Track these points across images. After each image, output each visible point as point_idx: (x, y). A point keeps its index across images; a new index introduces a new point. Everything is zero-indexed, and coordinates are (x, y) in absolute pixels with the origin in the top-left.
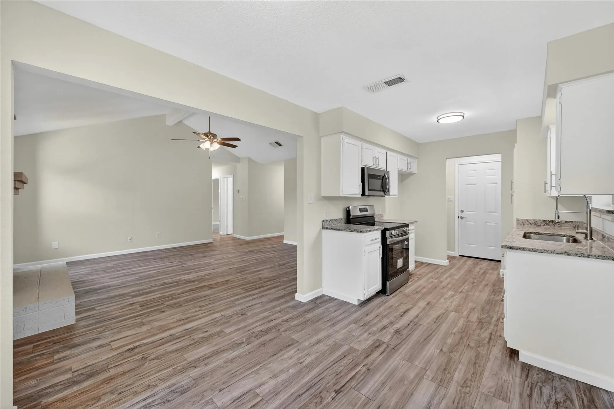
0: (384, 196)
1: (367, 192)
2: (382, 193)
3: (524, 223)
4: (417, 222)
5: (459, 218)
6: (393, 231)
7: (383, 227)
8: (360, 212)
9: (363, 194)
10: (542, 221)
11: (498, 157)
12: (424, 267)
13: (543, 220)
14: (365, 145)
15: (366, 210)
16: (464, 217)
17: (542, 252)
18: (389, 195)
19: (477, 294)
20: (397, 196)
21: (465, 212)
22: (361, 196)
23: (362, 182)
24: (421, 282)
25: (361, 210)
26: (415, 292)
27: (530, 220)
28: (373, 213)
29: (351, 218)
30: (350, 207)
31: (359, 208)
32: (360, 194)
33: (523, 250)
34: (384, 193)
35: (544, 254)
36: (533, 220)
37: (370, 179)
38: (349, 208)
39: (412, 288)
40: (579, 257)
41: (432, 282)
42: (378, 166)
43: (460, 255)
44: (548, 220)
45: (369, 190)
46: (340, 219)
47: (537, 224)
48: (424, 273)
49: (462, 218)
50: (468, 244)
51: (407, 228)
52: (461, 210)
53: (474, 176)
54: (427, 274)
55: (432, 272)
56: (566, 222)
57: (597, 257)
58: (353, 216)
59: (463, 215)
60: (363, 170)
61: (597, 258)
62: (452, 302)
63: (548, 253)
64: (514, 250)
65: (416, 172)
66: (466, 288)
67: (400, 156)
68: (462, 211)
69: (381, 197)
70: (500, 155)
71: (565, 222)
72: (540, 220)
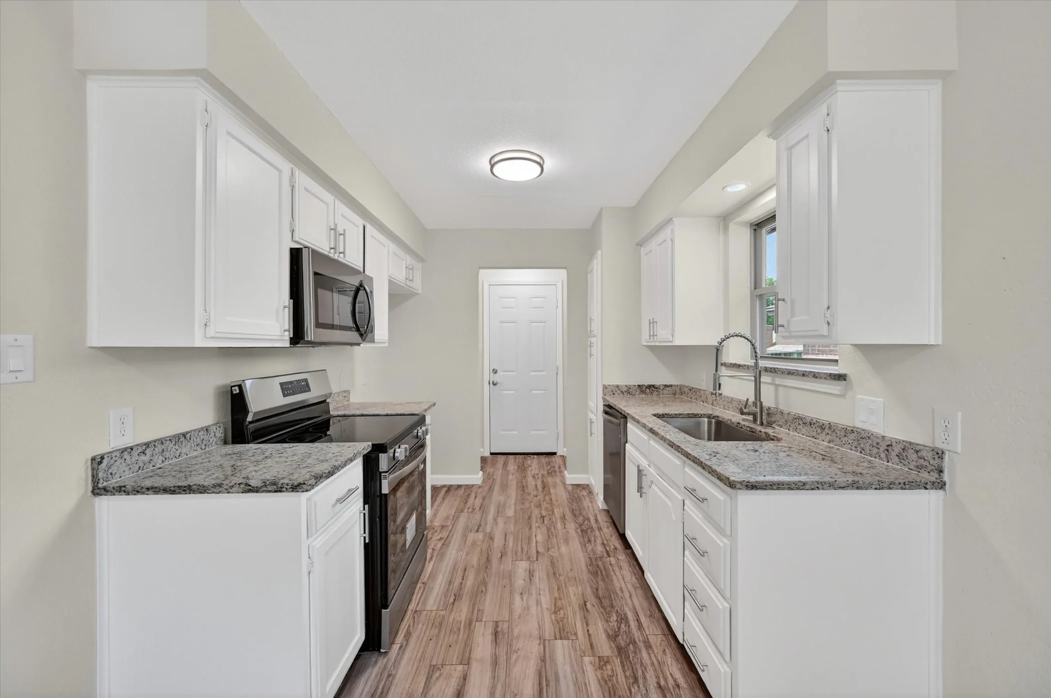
0: (359, 344)
1: (311, 332)
2: (354, 336)
3: (614, 392)
4: (434, 404)
5: (489, 384)
6: (398, 450)
7: (370, 443)
8: (285, 395)
9: (298, 336)
10: (637, 387)
11: (560, 276)
12: (444, 499)
13: (638, 385)
14: (303, 180)
15: (304, 386)
16: (498, 382)
17: (812, 489)
18: (373, 341)
19: (563, 549)
20: (386, 345)
21: (500, 373)
22: (288, 345)
23: (291, 298)
24: (452, 553)
25: (287, 389)
26: (452, 600)
27: (621, 386)
28: (326, 392)
29: (250, 423)
30: (248, 383)
31: (282, 384)
32: (288, 338)
33: (778, 489)
34: (361, 335)
35: (817, 491)
36: (626, 386)
37: (320, 291)
38: (240, 386)
39: (439, 585)
40: (876, 489)
41: (474, 544)
42: (342, 255)
43: (491, 454)
44: (644, 385)
45: (319, 325)
46: (200, 430)
47: (631, 393)
48: (447, 518)
49: (494, 384)
50: (503, 431)
51: (424, 428)
52: (493, 370)
53: (514, 308)
54: (456, 518)
55: (462, 511)
56: (666, 386)
57: (902, 485)
58: (255, 414)
59: (496, 378)
60: (296, 255)
61: (902, 488)
62: (538, 602)
63: (823, 489)
64: (758, 492)
65: (420, 292)
66: (540, 538)
67: (392, 247)
68: (495, 371)
69: (349, 347)
70: (565, 271)
71: (663, 387)
72: (635, 386)
